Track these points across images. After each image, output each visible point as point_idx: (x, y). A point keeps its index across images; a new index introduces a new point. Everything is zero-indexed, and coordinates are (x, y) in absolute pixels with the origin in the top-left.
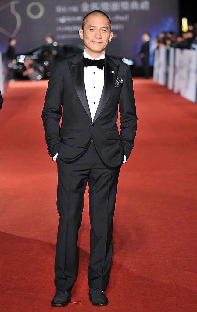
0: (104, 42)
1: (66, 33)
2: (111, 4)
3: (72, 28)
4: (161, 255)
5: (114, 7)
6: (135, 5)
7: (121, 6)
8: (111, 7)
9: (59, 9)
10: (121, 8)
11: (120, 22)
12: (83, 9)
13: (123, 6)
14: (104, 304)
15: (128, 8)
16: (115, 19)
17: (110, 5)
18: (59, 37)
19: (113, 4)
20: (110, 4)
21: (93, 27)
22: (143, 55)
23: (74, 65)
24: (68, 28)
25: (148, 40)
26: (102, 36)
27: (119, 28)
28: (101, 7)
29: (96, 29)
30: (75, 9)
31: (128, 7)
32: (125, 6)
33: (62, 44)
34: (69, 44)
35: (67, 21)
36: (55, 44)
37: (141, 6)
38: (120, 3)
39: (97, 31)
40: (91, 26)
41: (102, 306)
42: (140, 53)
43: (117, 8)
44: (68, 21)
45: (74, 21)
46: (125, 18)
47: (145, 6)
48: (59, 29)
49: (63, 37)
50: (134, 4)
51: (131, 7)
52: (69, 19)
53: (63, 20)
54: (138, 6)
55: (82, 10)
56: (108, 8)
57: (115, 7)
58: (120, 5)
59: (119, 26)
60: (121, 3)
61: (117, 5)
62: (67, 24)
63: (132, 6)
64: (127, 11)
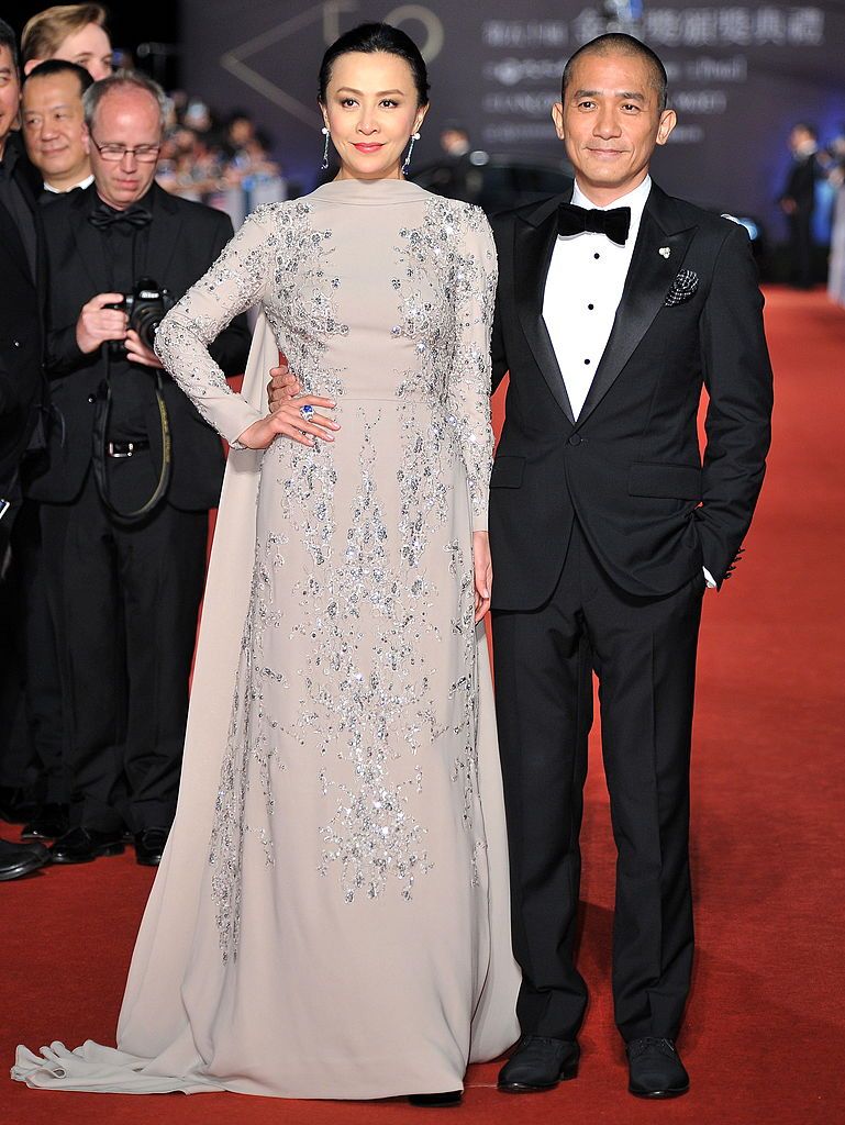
0: (630, 148)
1: (521, 118)
2: (683, 18)
3: (542, 103)
4: (827, 926)
5: (693, 30)
6: (769, 24)
7: (718, 26)
8: (684, 28)
9: (496, 34)
10: (719, 32)
11: (714, 85)
12: (584, 35)
13: (727, 28)
14: (666, 1092)
15: (744, 33)
16: (697, 73)
17: (679, 23)
18: (494, 133)
19: (692, 19)
20: (678, 20)
21: (590, 94)
22: (790, 206)
23: (532, 229)
24: (527, 103)
25: (811, 153)
26: (622, 126)
27: (709, 105)
28: (647, 27)
29: (602, 103)
30: (554, 34)
31: (743, 30)
32: (734, 25)
33: (503, 159)
34: (528, 159)
35: (525, 75)
36: (479, 158)
37: (793, 29)
38: (715, 15)
39: (603, 111)
40: (581, 93)
41: (657, 1097)
42: (779, 200)
43: (704, 34)
44: (529, 78)
45: (551, 79)
46: (730, 71)
47: (806, 25)
48: (496, 103)
49: (509, 133)
50: (765, 22)
51: (756, 29)
52: (532, 69)
53: (509, 73)
54: (781, 30)
55: (577, 36)
56: (672, 32)
57: (697, 28)
58: (716, 23)
59: (709, 99)
60: (719, 16)
61: (704, 24)
62: (524, 86)
63: (759, 26)
64: (741, 43)
